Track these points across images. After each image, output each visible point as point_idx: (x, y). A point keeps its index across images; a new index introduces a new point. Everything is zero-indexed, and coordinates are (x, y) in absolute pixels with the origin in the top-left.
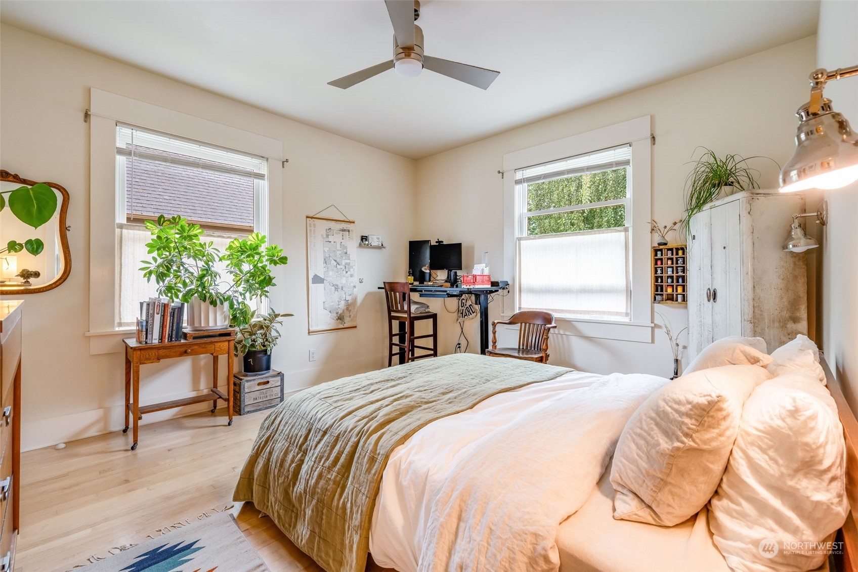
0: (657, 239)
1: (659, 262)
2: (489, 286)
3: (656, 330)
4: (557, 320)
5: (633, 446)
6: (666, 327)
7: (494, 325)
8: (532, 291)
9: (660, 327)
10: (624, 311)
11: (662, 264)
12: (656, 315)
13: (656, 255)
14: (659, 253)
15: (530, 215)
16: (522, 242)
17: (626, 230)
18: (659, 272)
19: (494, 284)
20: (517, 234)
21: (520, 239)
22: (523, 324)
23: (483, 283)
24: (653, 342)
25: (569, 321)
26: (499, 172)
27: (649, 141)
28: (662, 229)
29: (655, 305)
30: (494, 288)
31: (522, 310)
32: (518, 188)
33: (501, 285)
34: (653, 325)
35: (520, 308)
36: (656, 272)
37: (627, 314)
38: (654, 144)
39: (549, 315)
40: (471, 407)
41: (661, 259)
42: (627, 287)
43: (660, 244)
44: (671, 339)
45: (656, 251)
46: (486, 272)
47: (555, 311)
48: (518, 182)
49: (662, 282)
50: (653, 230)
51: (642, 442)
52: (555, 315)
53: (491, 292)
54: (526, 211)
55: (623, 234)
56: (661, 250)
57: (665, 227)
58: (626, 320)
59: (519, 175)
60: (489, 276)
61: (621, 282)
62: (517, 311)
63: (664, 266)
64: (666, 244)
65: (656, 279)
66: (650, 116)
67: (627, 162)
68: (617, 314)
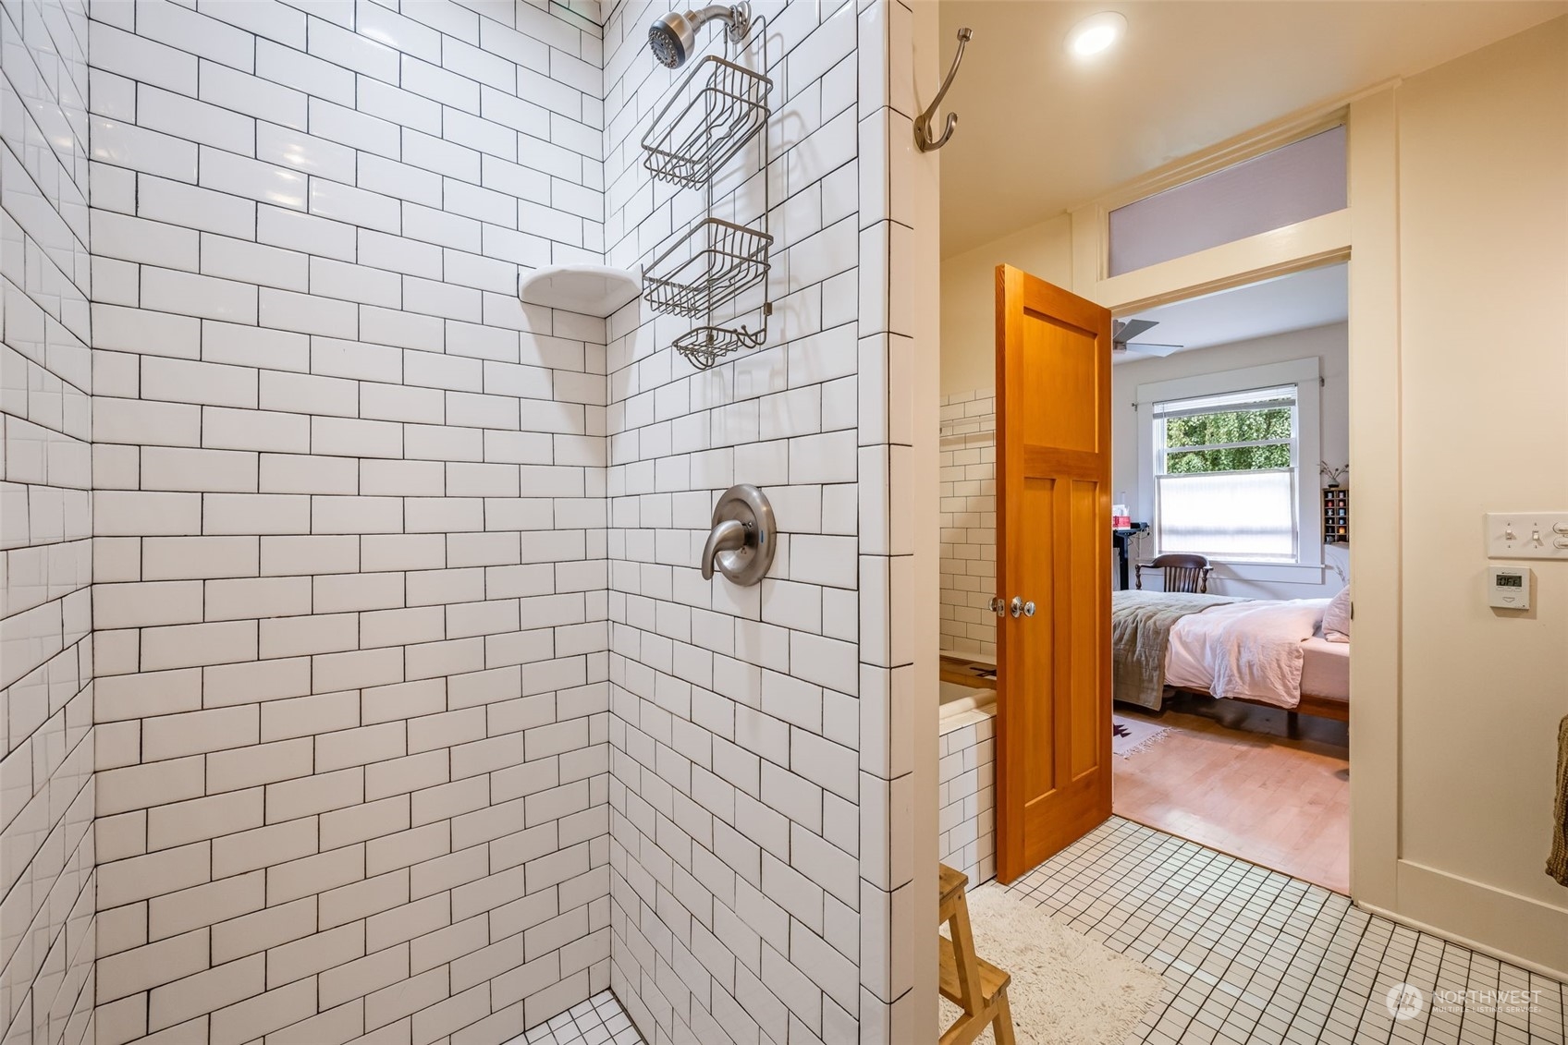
0: (1327, 481)
1: (1330, 504)
2: (1129, 528)
3: (1327, 571)
4: (1211, 563)
5: (1337, 610)
6: (1339, 568)
7: (1138, 568)
8: (1175, 532)
9: (1331, 568)
10: (1291, 553)
11: (1333, 505)
12: (1326, 556)
13: (1326, 496)
14: (1330, 495)
15: (1170, 451)
16: (1162, 480)
17: (1292, 470)
18: (1330, 513)
19: (1134, 526)
20: (1156, 472)
21: (1159, 477)
22: (1168, 568)
23: (1124, 524)
24: (1323, 582)
25: (1224, 564)
26: (1133, 405)
27: (1317, 383)
28: (1333, 472)
29: (1326, 546)
30: (1134, 530)
31: (1164, 554)
32: (1157, 423)
33: (1141, 526)
34: (1323, 566)
35: (1160, 552)
36: (1326, 513)
37: (1293, 556)
38: (1323, 385)
39: (1202, 558)
40: (1201, 612)
41: (1332, 501)
42: (1293, 528)
43: (1330, 486)
44: (1343, 580)
45: (1326, 493)
46: (1126, 514)
47: (1207, 554)
48: (1156, 416)
49: (1333, 523)
50: (1322, 471)
51: (1342, 606)
52: (1209, 558)
53: (1131, 534)
54: (1165, 447)
55: (1288, 474)
56: (1332, 492)
57: (1337, 470)
58: (1292, 561)
59: (1158, 409)
60: (1129, 518)
61: (1287, 524)
62: (1157, 556)
63: (1335, 507)
64: (1337, 486)
65: (1327, 520)
66: (1317, 358)
67: (1292, 402)
68: (1282, 555)
